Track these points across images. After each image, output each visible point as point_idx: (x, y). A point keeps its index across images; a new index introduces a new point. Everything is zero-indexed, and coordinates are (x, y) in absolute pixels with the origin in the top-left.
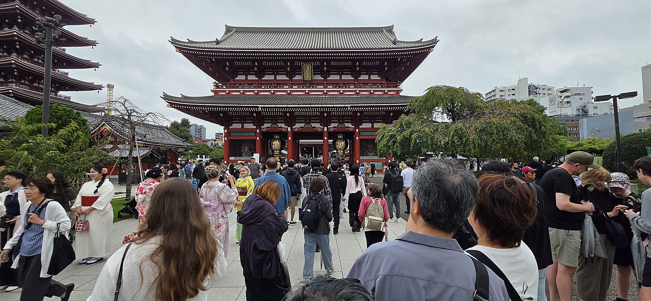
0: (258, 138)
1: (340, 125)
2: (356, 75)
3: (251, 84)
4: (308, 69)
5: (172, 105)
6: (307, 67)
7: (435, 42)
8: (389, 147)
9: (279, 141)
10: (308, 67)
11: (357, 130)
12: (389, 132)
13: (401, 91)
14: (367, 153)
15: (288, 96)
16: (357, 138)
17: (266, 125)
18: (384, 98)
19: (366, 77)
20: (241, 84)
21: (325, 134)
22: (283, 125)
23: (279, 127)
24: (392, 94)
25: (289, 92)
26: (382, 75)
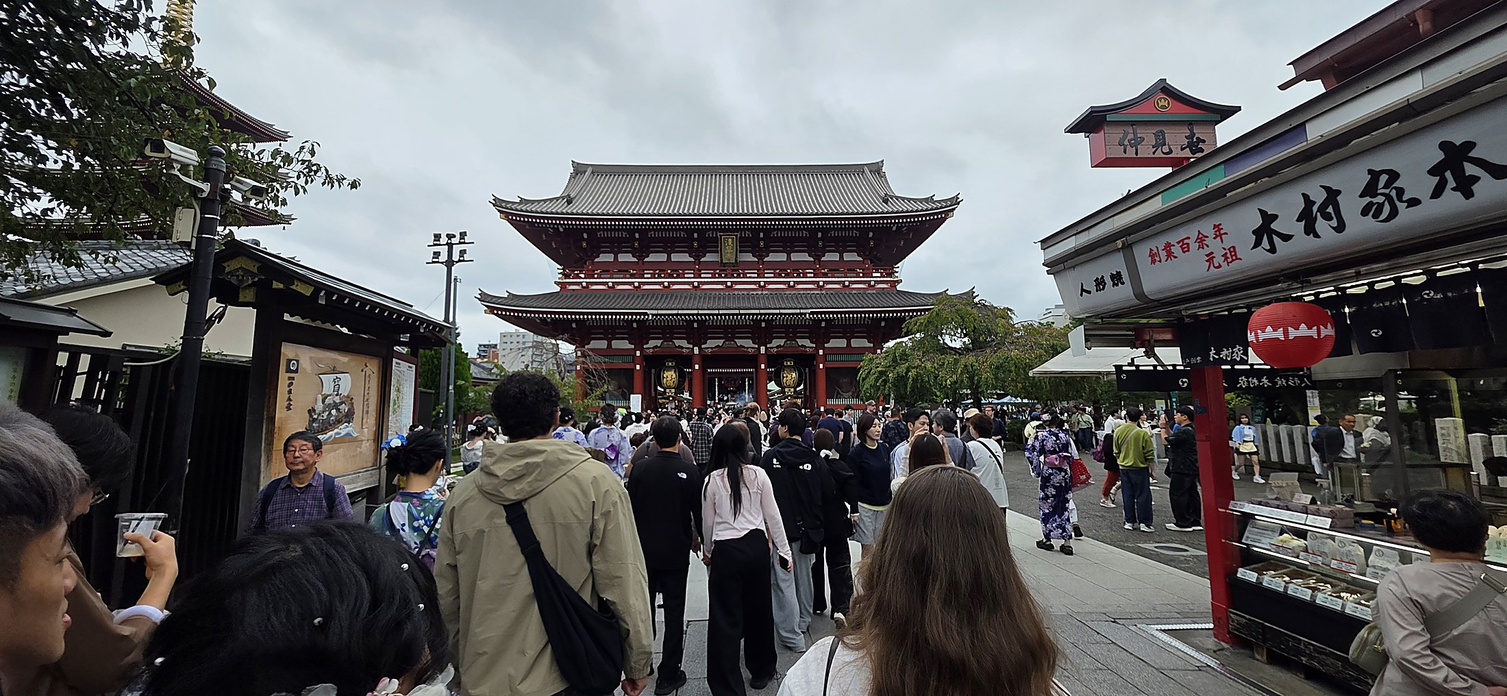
0: (638, 367)
1: (788, 342)
2: (817, 254)
3: (624, 270)
4: (729, 245)
5: (491, 310)
6: (728, 241)
7: (955, 201)
8: (878, 388)
9: (675, 372)
10: (730, 240)
11: (821, 352)
12: (878, 367)
13: (899, 282)
14: (838, 393)
15: (694, 292)
16: (821, 366)
17: (652, 343)
18: (869, 295)
19: (834, 257)
20: (607, 270)
21: (762, 359)
22: (684, 343)
23: (677, 347)
24: (883, 288)
25: (696, 284)
26: (864, 253)
